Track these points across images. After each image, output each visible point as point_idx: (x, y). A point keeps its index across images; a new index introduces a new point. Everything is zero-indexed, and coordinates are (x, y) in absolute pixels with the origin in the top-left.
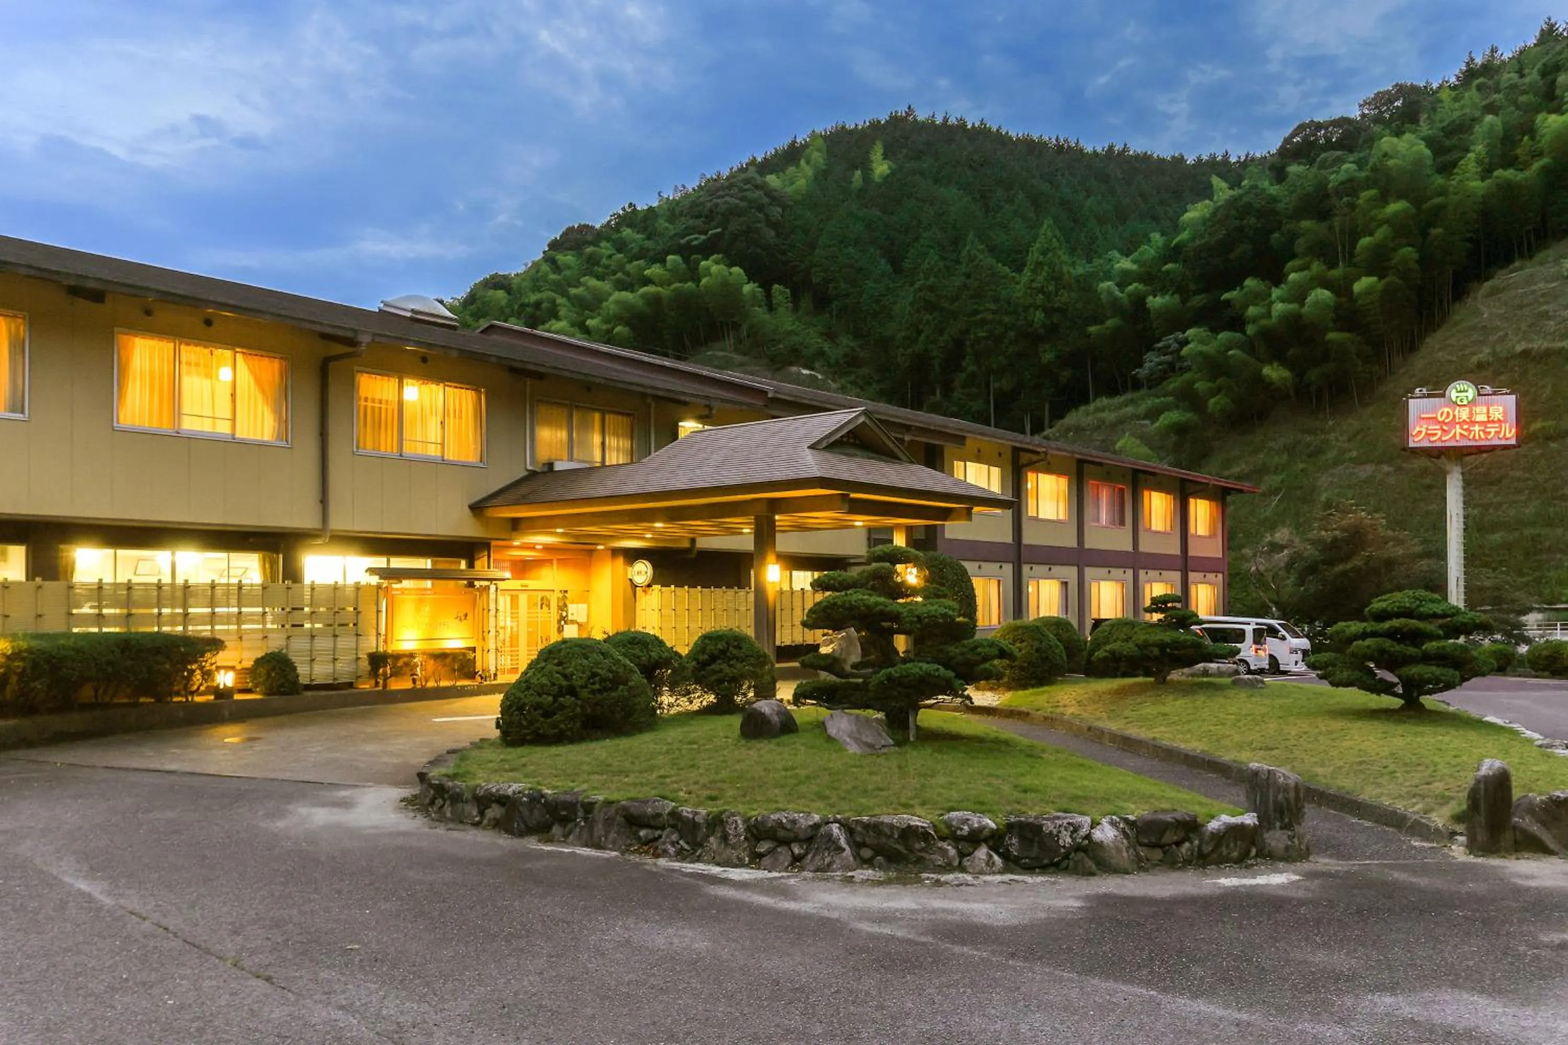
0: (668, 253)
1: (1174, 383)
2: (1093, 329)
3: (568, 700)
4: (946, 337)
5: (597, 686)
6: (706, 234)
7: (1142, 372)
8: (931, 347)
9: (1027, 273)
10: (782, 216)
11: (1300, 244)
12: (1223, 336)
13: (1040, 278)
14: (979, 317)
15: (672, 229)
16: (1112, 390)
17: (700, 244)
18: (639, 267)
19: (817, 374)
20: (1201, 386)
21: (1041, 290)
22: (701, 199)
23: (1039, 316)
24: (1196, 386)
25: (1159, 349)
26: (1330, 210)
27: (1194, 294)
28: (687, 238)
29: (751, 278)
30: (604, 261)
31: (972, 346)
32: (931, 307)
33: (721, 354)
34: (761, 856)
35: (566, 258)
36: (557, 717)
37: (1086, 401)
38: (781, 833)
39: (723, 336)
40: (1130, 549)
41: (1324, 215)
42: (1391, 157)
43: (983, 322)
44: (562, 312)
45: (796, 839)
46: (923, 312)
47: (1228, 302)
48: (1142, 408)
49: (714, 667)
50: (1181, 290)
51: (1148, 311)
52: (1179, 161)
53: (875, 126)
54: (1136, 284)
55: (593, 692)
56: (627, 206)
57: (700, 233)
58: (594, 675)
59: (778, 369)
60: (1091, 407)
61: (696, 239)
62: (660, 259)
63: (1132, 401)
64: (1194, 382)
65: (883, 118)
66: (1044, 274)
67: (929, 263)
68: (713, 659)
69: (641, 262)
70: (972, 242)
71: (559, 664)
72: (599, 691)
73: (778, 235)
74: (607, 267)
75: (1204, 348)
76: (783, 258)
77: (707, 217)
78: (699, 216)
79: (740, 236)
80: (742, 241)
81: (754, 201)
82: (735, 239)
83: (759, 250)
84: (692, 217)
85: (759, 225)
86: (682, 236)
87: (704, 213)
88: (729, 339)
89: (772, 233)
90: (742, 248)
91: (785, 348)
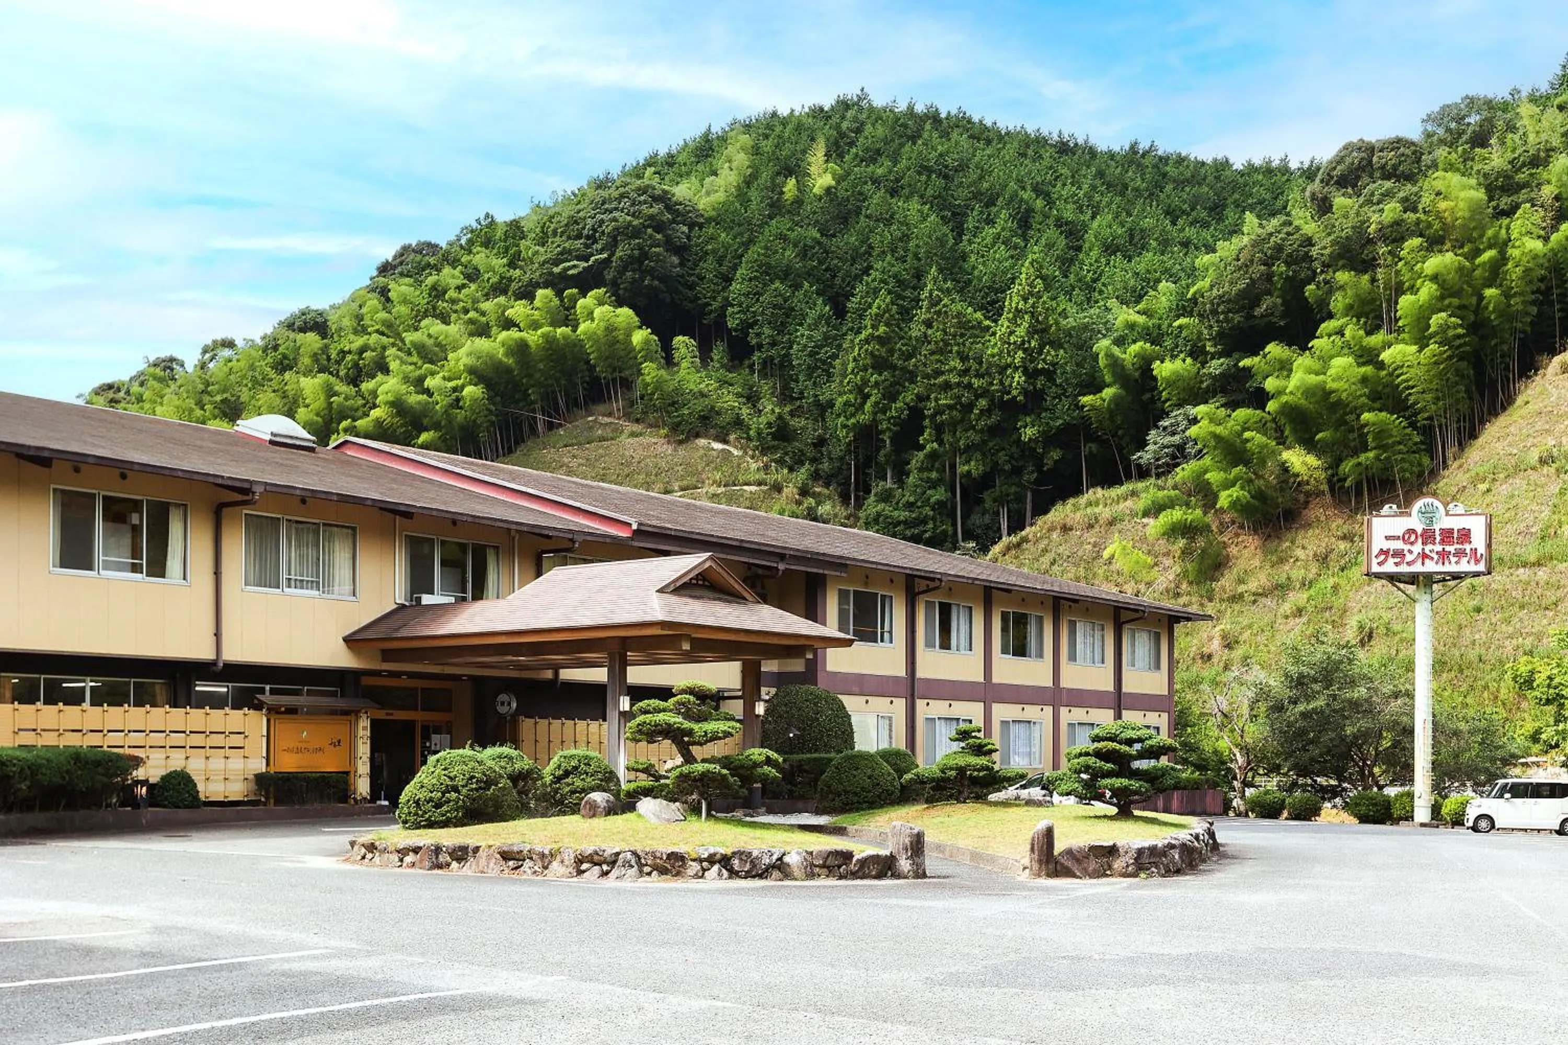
0: (538, 285)
1: (1184, 472)
2: (1086, 399)
3: (454, 795)
4: (899, 404)
5: (474, 786)
6: (587, 261)
7: (1145, 456)
8: (880, 416)
9: (1004, 322)
10: (689, 238)
11: (1338, 302)
12: (1242, 413)
13: (1021, 331)
14: (941, 379)
15: (544, 253)
16: (1110, 479)
17: (579, 273)
18: (499, 305)
19: (732, 449)
20: (1214, 477)
21: (1020, 346)
22: (581, 214)
23: (1018, 378)
24: (1207, 476)
25: (1165, 428)
26: (1374, 259)
27: (1212, 358)
28: (561, 266)
29: (645, 322)
30: (452, 294)
31: (933, 416)
32: (879, 364)
33: (607, 420)
34: (584, 872)
35: (400, 288)
36: (445, 808)
37: (1077, 491)
38: (596, 858)
39: (610, 398)
40: (1050, 684)
41: (1365, 265)
42: (1445, 198)
43: (947, 386)
44: (394, 365)
45: (605, 862)
46: (870, 371)
47: (1247, 370)
48: (1143, 502)
49: (569, 780)
50: (1197, 353)
51: (1155, 379)
52: (1223, 165)
53: (818, 113)
54: (1140, 344)
55: (471, 790)
56: (482, 217)
57: (579, 258)
58: (472, 777)
59: (681, 442)
60: (1083, 500)
61: (575, 266)
62: (527, 294)
63: (1134, 493)
64: (1206, 472)
65: (827, 102)
66: (1026, 325)
67: (879, 308)
68: (567, 774)
69: (502, 299)
70: (935, 280)
71: (445, 769)
72: (477, 790)
73: (681, 264)
74: (453, 301)
75: (1219, 430)
76: (690, 294)
77: (588, 237)
78: (579, 237)
79: (631, 264)
80: (634, 270)
81: (651, 217)
82: (625, 269)
83: (656, 283)
84: (569, 238)
85: (657, 250)
86: (556, 263)
87: (585, 232)
88: (617, 401)
89: (675, 260)
90: (634, 281)
91: (690, 414)
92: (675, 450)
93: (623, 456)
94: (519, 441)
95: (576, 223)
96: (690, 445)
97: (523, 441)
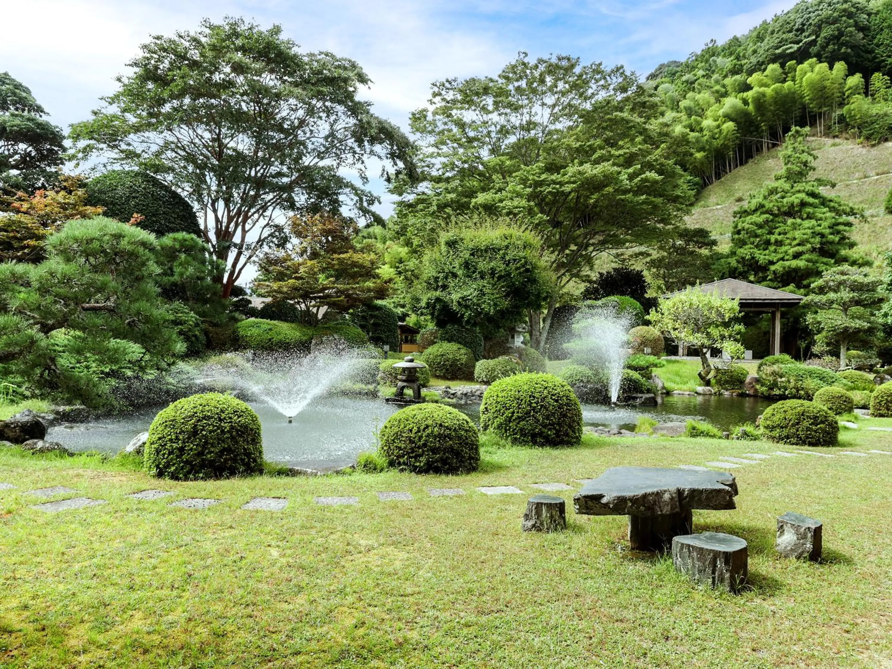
0: (765, 63)
6: (799, 44)
10: (868, 21)
15: (765, 45)
17: (795, 51)
22: (792, 17)
28: (781, 49)
57: (793, 43)
59: (873, 146)
61: (791, 48)
69: (738, 76)
73: (865, 38)
76: (869, 56)
77: (797, 30)
78: (790, 31)
79: (832, 40)
80: (834, 44)
81: (845, 10)
82: (828, 44)
83: (849, 50)
84: (784, 33)
85: (851, 29)
86: (777, 48)
87: (796, 27)
88: (820, 126)
89: (861, 35)
90: (834, 50)
91: (880, 128)
92: (869, 151)
93: (828, 158)
94: (750, 156)
95: (788, 23)
96: (881, 146)
97: (752, 157)
